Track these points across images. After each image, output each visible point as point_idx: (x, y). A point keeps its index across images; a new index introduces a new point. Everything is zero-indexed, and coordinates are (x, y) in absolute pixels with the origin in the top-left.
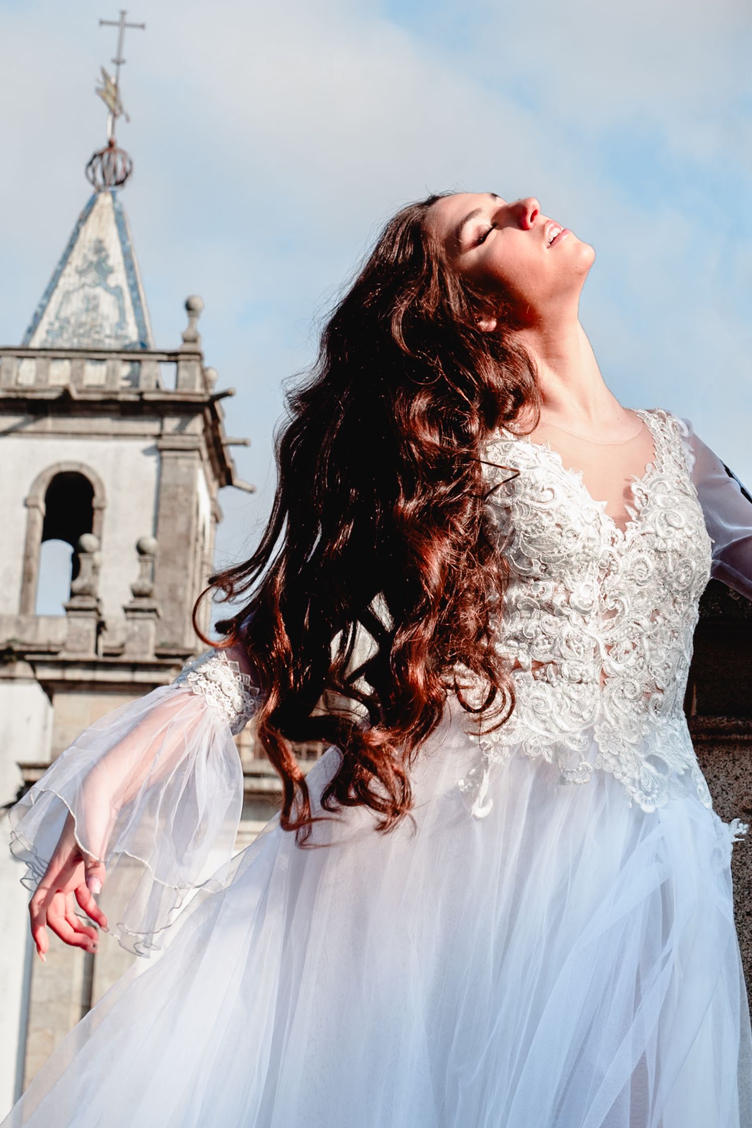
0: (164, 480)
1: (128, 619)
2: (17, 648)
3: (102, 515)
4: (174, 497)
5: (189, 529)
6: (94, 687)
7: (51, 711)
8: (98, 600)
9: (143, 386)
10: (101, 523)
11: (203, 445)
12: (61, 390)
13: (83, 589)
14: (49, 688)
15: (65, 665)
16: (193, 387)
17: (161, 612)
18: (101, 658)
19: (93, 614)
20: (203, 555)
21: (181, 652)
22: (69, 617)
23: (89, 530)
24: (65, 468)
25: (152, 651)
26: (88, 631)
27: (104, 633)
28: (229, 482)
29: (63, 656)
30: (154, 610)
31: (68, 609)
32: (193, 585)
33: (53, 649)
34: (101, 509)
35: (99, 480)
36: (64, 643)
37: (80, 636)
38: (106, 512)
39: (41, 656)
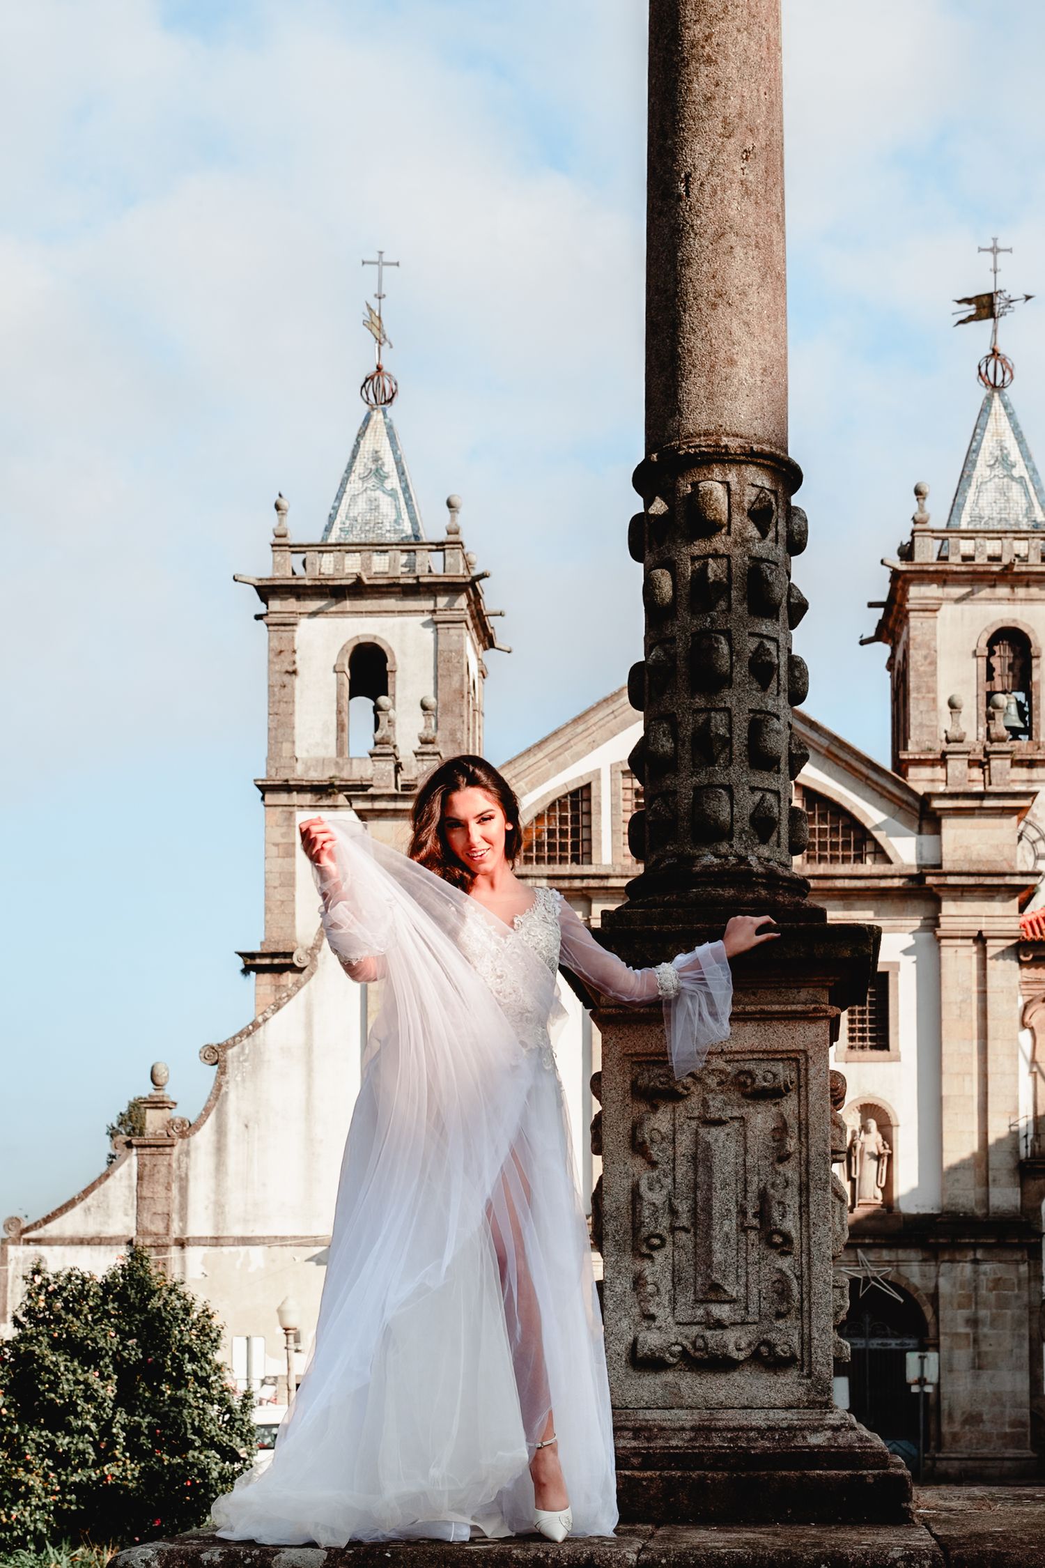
0: (440, 647)
1: (418, 760)
2: (337, 783)
3: (394, 677)
4: (449, 660)
5: (462, 685)
6: (396, 814)
8: (395, 747)
9: (418, 572)
10: (394, 685)
11: (468, 618)
12: (355, 576)
13: (383, 738)
15: (374, 798)
16: (458, 571)
18: (400, 792)
19: (392, 758)
20: (474, 704)
22: (374, 760)
23: (386, 692)
24: (362, 640)
26: (389, 771)
27: (401, 773)
28: (492, 645)
29: (371, 791)
31: (372, 755)
33: (363, 784)
34: (394, 672)
35: (390, 648)
36: (372, 780)
37: (383, 775)
38: (397, 674)
39: (356, 790)
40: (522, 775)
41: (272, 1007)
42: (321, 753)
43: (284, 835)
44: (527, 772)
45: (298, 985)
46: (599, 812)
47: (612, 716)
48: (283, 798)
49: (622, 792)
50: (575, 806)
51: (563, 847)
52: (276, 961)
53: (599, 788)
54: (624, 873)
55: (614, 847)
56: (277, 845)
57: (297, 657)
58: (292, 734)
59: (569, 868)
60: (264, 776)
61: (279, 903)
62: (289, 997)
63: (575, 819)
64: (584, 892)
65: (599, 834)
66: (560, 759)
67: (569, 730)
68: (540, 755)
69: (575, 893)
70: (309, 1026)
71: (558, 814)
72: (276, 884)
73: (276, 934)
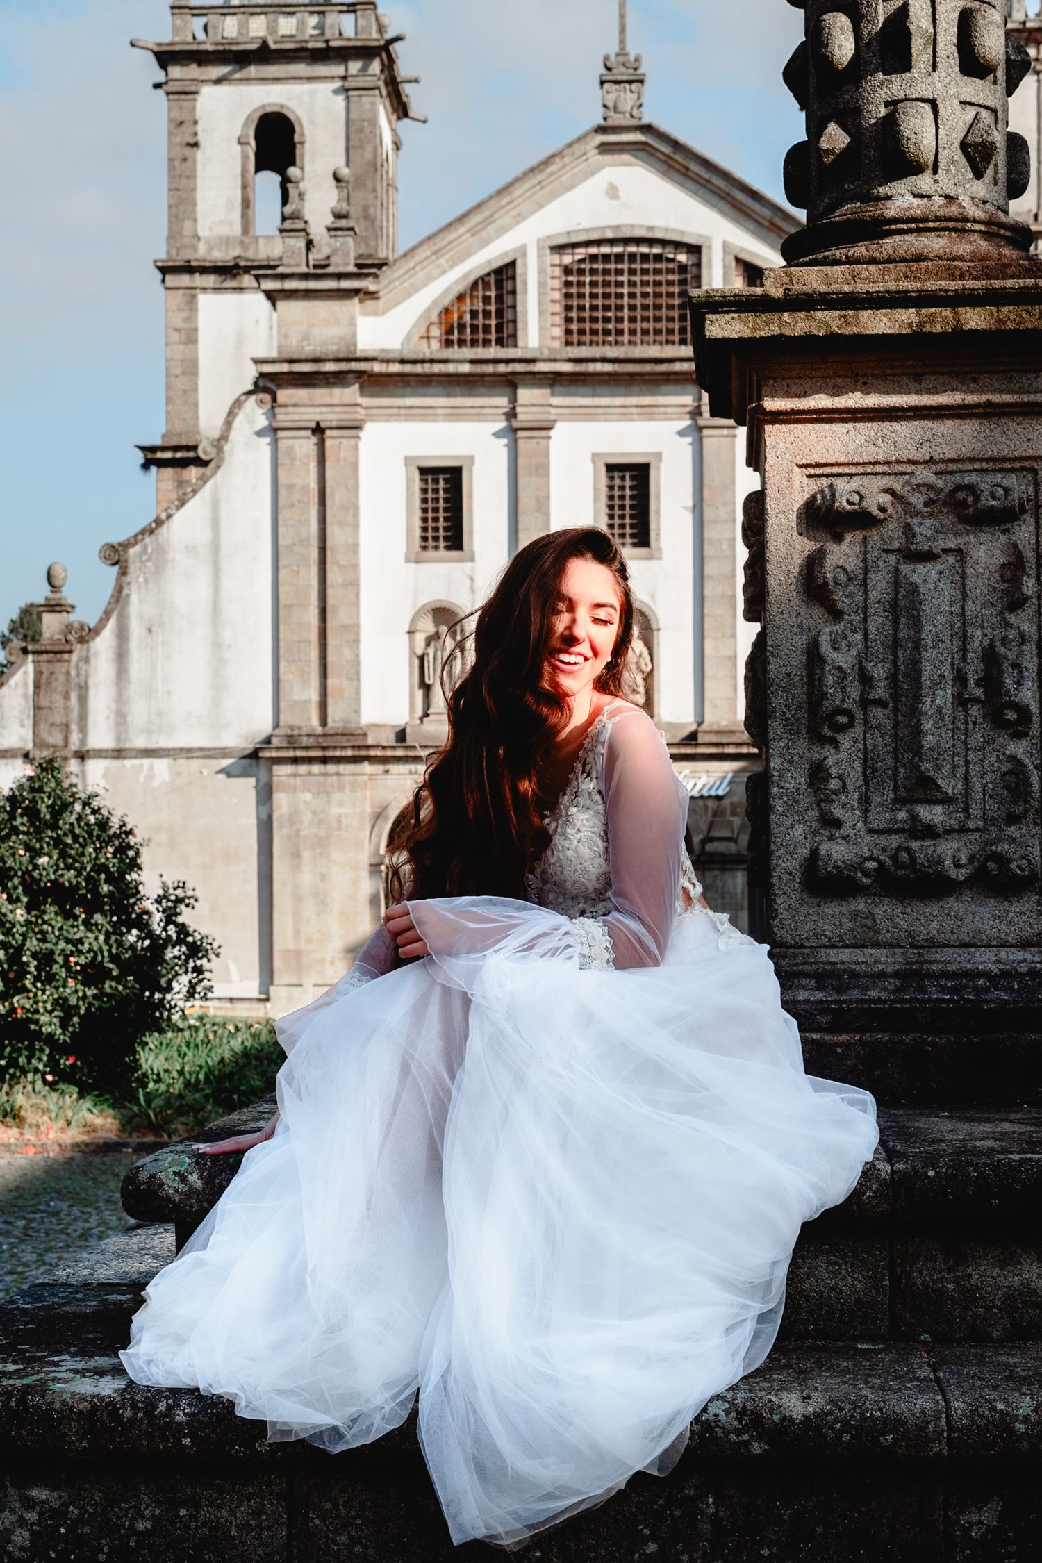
0: (352, 116)
1: (331, 237)
2: (242, 263)
3: (303, 148)
4: (361, 131)
5: (375, 157)
6: (308, 294)
7: (275, 315)
8: (306, 222)
9: (328, 35)
10: (302, 155)
11: (381, 84)
12: (260, 41)
13: (293, 213)
14: (272, 296)
15: (283, 277)
16: (371, 34)
17: (357, 230)
18: (312, 271)
19: (303, 234)
20: (388, 178)
21: (376, 261)
22: (283, 237)
23: (294, 164)
24: (269, 110)
25: (352, 262)
26: (300, 248)
27: (313, 250)
28: (406, 115)
29: (280, 270)
30: (352, 229)
31: (281, 231)
32: (382, 205)
33: (272, 263)
34: (302, 143)
35: (298, 118)
36: (281, 259)
37: (293, 253)
38: (307, 146)
39: (263, 270)
40: (443, 251)
41: (176, 503)
42: (225, 231)
43: (185, 320)
44: (448, 248)
45: (204, 480)
46: (525, 292)
47: (538, 187)
48: (185, 280)
49: (549, 269)
50: (499, 285)
51: (487, 329)
52: (179, 455)
53: (525, 265)
54: (552, 357)
55: (541, 329)
56: (178, 330)
57: (199, 128)
58: (194, 211)
59: (493, 352)
60: (163, 256)
61: (181, 393)
62: (195, 492)
63: (499, 299)
64: (510, 377)
65: (525, 313)
66: (483, 234)
67: (492, 203)
68: (462, 230)
69: (499, 379)
70: (215, 523)
71: (480, 293)
72: (178, 372)
73: (178, 426)
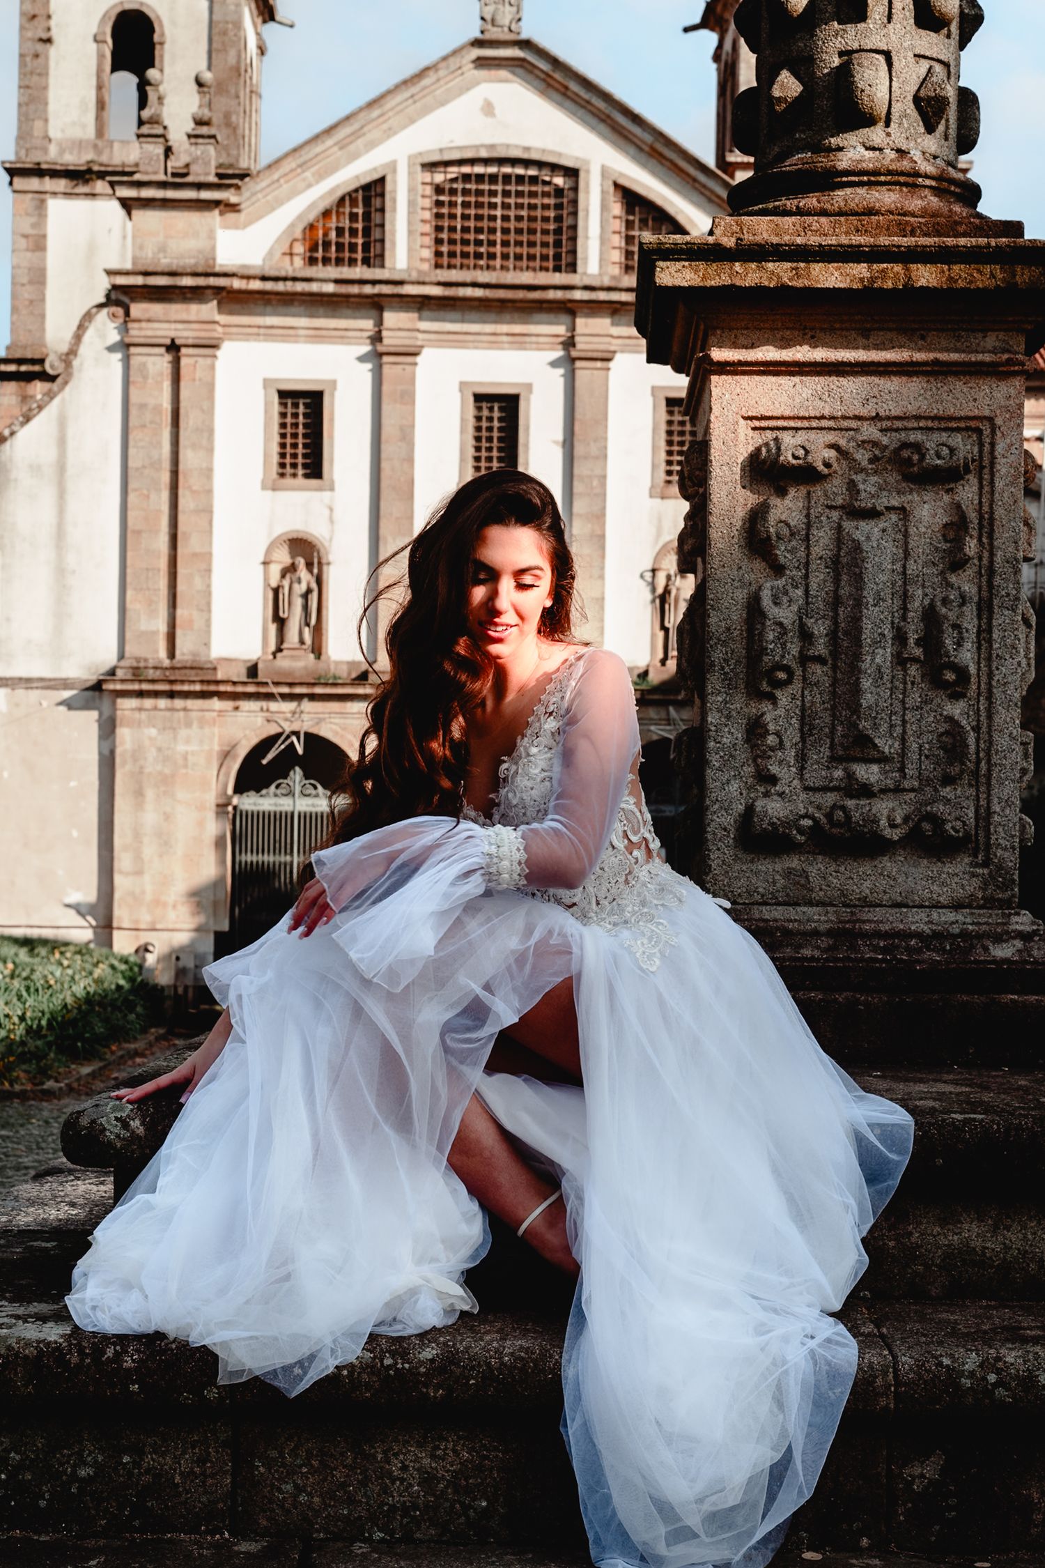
0: (215, 17)
1: (191, 144)
2: (96, 168)
3: (162, 49)
4: (225, 33)
5: (239, 62)
6: (165, 204)
7: (129, 224)
8: (165, 128)
10: (162, 56)
13: (151, 117)
14: (127, 205)
15: (140, 184)
17: (219, 138)
18: (170, 179)
19: (161, 140)
20: (251, 84)
21: (237, 172)
22: (140, 143)
23: (153, 66)
24: (127, 7)
25: (213, 171)
26: (158, 155)
27: (172, 157)
28: (272, 18)
29: (137, 177)
30: (213, 137)
31: (139, 136)
32: (245, 112)
33: (127, 169)
34: (162, 44)
35: (158, 17)
36: (137, 165)
37: (151, 159)
38: (166, 46)
39: (117, 176)
40: (309, 164)
41: (21, 419)
42: (78, 133)
43: (34, 226)
44: (314, 161)
45: (50, 396)
46: (394, 210)
47: (410, 101)
48: (34, 183)
49: (420, 187)
50: (367, 202)
51: (353, 248)
52: (23, 368)
53: (395, 182)
54: (421, 279)
55: (410, 250)
56: (26, 236)
57: (53, 23)
58: (45, 111)
59: (359, 272)
60: (12, 157)
61: (27, 303)
62: (40, 408)
63: (367, 216)
64: (376, 299)
65: (393, 233)
66: (352, 147)
67: (362, 115)
68: (329, 142)
69: (365, 300)
70: (62, 442)
71: (347, 210)
72: (25, 280)
73: (23, 339)
